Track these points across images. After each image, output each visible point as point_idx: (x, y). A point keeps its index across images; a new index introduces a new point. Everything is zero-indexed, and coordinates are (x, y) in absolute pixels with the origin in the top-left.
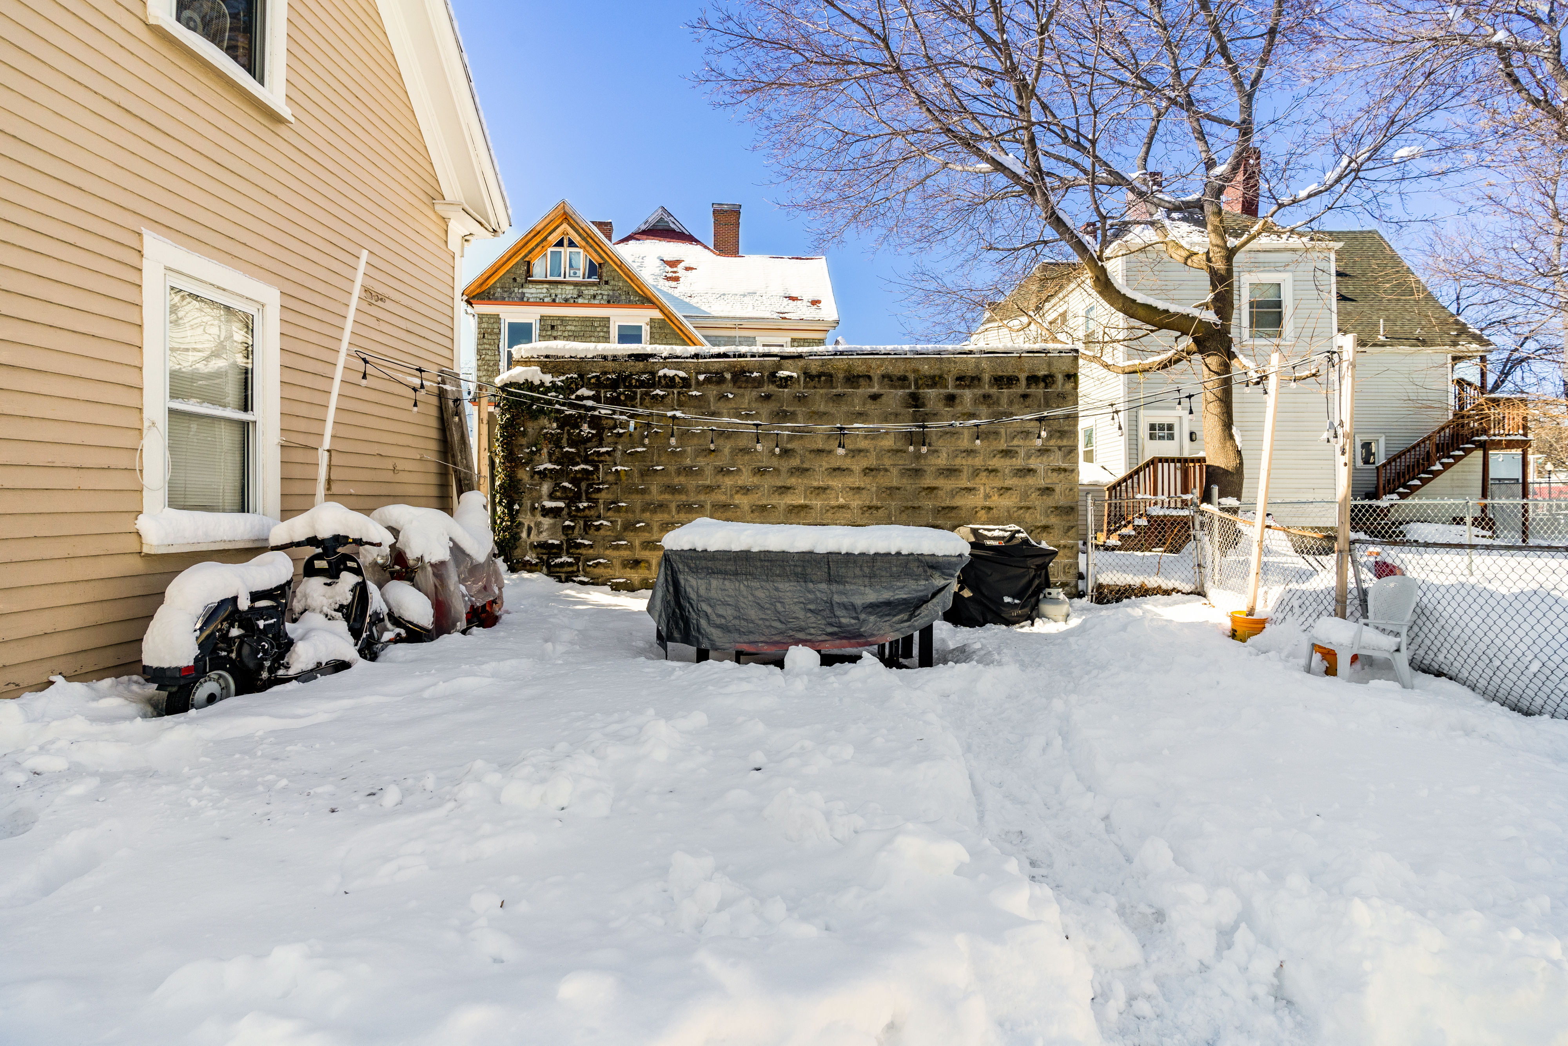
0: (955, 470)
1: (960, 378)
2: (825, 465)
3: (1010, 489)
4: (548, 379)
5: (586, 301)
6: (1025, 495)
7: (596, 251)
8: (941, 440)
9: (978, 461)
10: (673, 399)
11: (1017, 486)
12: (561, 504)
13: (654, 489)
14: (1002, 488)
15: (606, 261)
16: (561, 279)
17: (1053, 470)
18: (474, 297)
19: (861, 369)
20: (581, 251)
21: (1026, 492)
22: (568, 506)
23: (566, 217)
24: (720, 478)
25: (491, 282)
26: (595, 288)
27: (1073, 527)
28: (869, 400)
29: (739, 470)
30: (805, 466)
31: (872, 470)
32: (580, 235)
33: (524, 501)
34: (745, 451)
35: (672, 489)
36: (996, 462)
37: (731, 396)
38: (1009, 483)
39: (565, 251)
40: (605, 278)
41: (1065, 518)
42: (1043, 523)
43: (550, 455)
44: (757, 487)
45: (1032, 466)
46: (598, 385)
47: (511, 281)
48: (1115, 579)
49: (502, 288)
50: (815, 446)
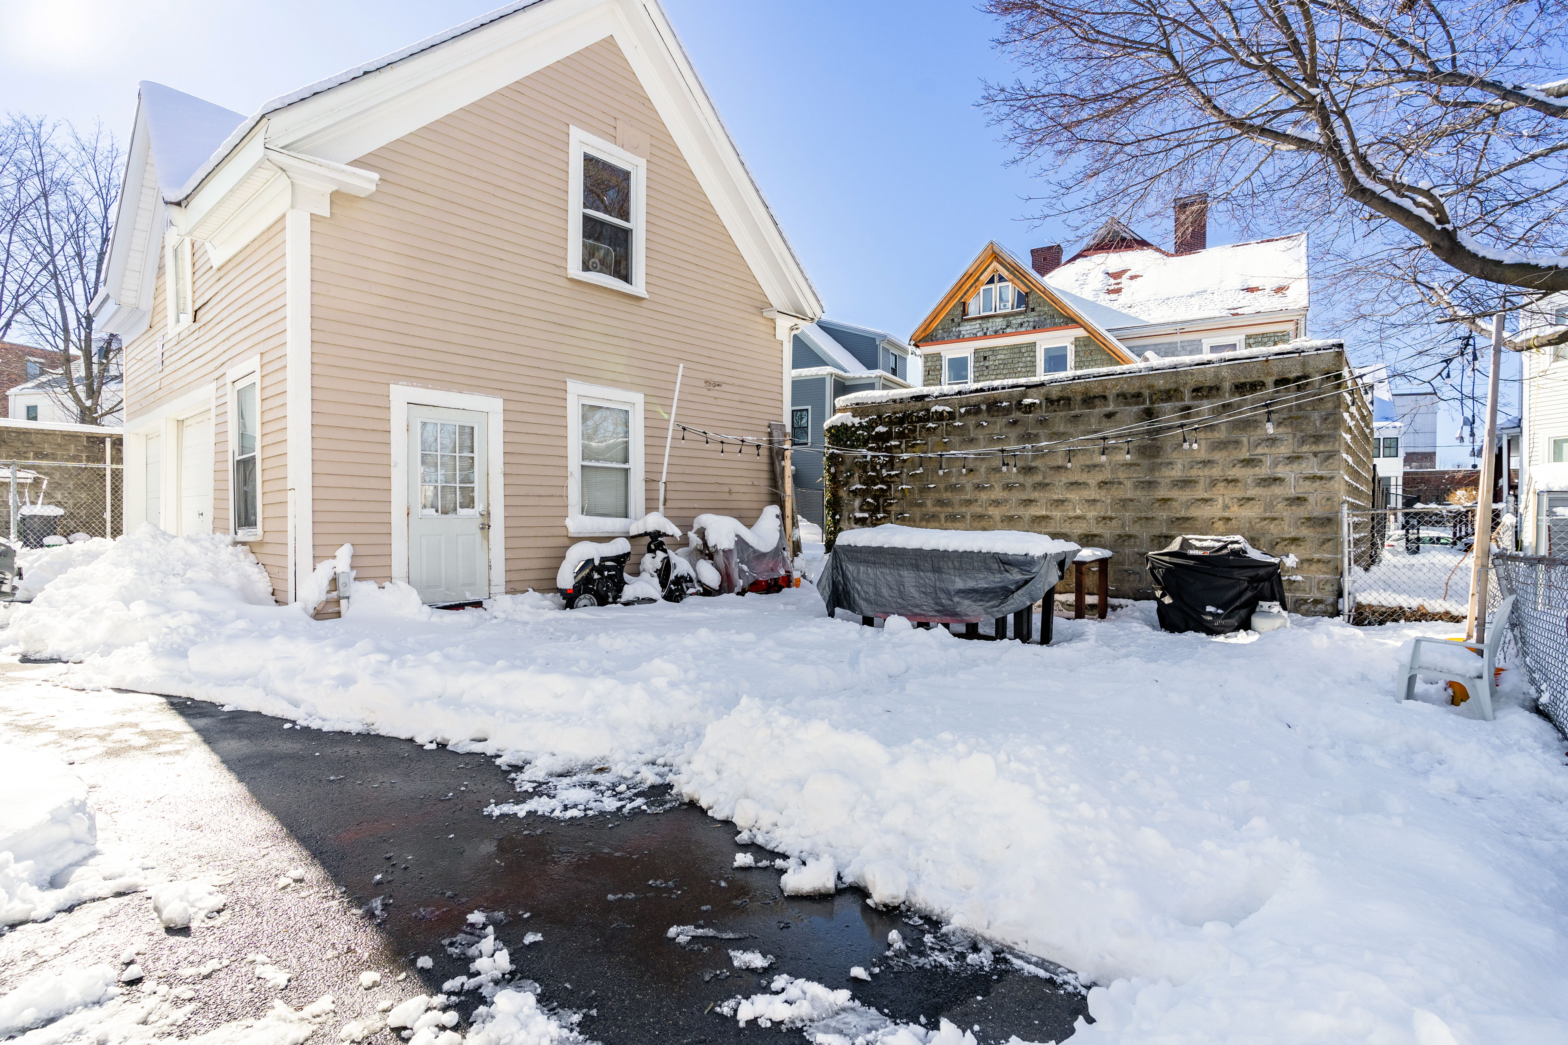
0: (1190, 482)
1: (1196, 390)
2: (1064, 480)
3: (1252, 499)
4: (857, 421)
5: (1014, 330)
6: (1270, 506)
7: (1022, 282)
8: (1175, 453)
9: (1216, 472)
10: (942, 430)
11: (1261, 496)
12: (866, 515)
13: (929, 503)
14: (1243, 498)
15: (1032, 290)
16: (993, 313)
17: (1306, 478)
18: (920, 341)
19: (1097, 390)
20: (1010, 284)
21: (1271, 501)
22: (871, 516)
23: (996, 256)
24: (977, 493)
25: (934, 325)
26: (1022, 317)
27: (1329, 540)
28: (1104, 419)
29: (992, 486)
30: (1046, 481)
31: (1106, 483)
32: (1008, 270)
33: (844, 512)
34: (997, 470)
35: (941, 503)
36: (1237, 472)
37: (985, 424)
38: (1250, 493)
39: (996, 287)
40: (1031, 306)
41: (1320, 530)
42: (1293, 534)
43: (860, 477)
44: (1006, 501)
45: (1280, 475)
46: (890, 423)
47: (950, 322)
48: (1381, 599)
49: (942, 329)
50: (1055, 464)
